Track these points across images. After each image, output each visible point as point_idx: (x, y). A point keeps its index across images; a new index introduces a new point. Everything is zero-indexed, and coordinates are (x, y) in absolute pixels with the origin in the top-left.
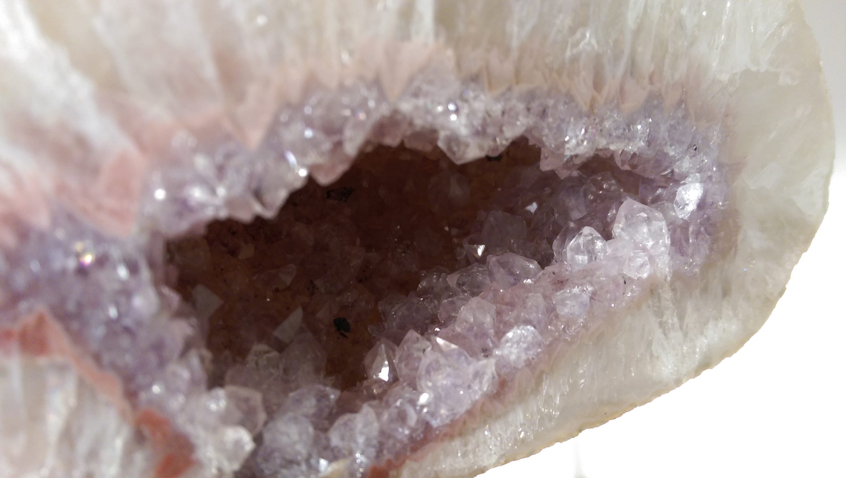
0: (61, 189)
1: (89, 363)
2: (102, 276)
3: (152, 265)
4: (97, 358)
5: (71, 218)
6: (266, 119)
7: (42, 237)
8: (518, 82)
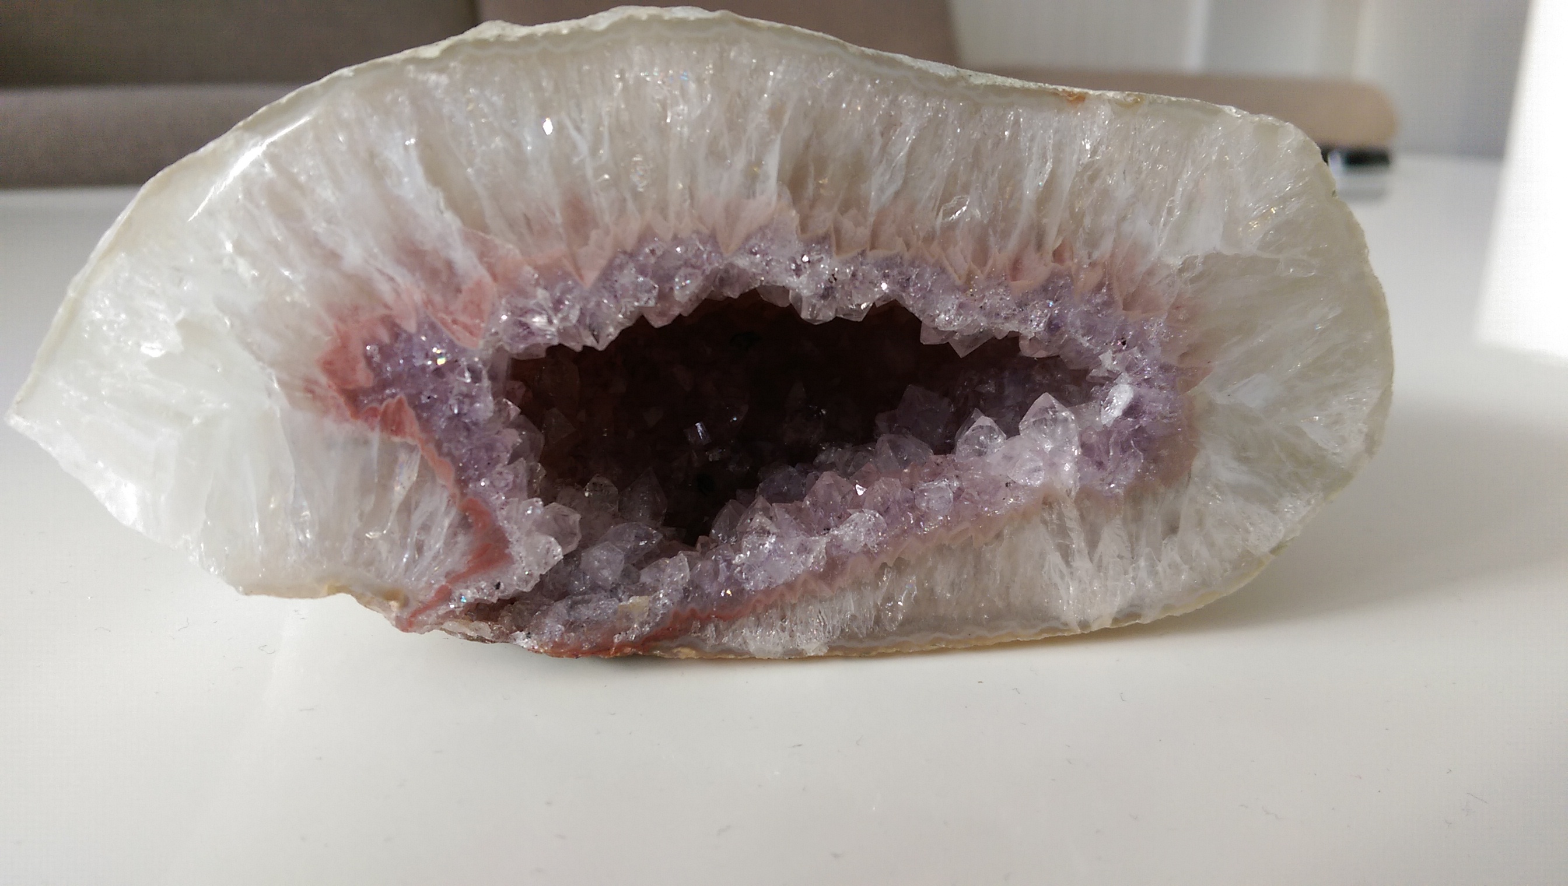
0: (429, 302)
1: (431, 446)
2: (451, 377)
3: (493, 377)
4: (439, 445)
5: (433, 326)
6: (603, 262)
7: (410, 338)
8: (873, 247)
